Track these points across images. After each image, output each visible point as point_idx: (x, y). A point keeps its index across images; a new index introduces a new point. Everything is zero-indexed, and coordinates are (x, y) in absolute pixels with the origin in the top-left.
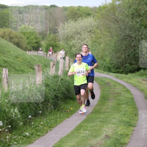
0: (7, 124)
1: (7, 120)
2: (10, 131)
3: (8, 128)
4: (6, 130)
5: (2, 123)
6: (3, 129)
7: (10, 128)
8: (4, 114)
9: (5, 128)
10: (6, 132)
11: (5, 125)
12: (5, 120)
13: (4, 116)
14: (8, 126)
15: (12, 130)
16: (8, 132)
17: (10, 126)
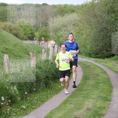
0: (8, 99)
1: (8, 96)
2: (10, 105)
3: (9, 102)
4: (7, 104)
5: (4, 98)
6: (5, 103)
7: (10, 102)
8: (6, 91)
9: (6, 102)
10: (7, 105)
11: (6, 100)
12: (6, 95)
13: (6, 93)
14: (8, 101)
15: (12, 104)
16: (8, 105)
17: (10, 101)
